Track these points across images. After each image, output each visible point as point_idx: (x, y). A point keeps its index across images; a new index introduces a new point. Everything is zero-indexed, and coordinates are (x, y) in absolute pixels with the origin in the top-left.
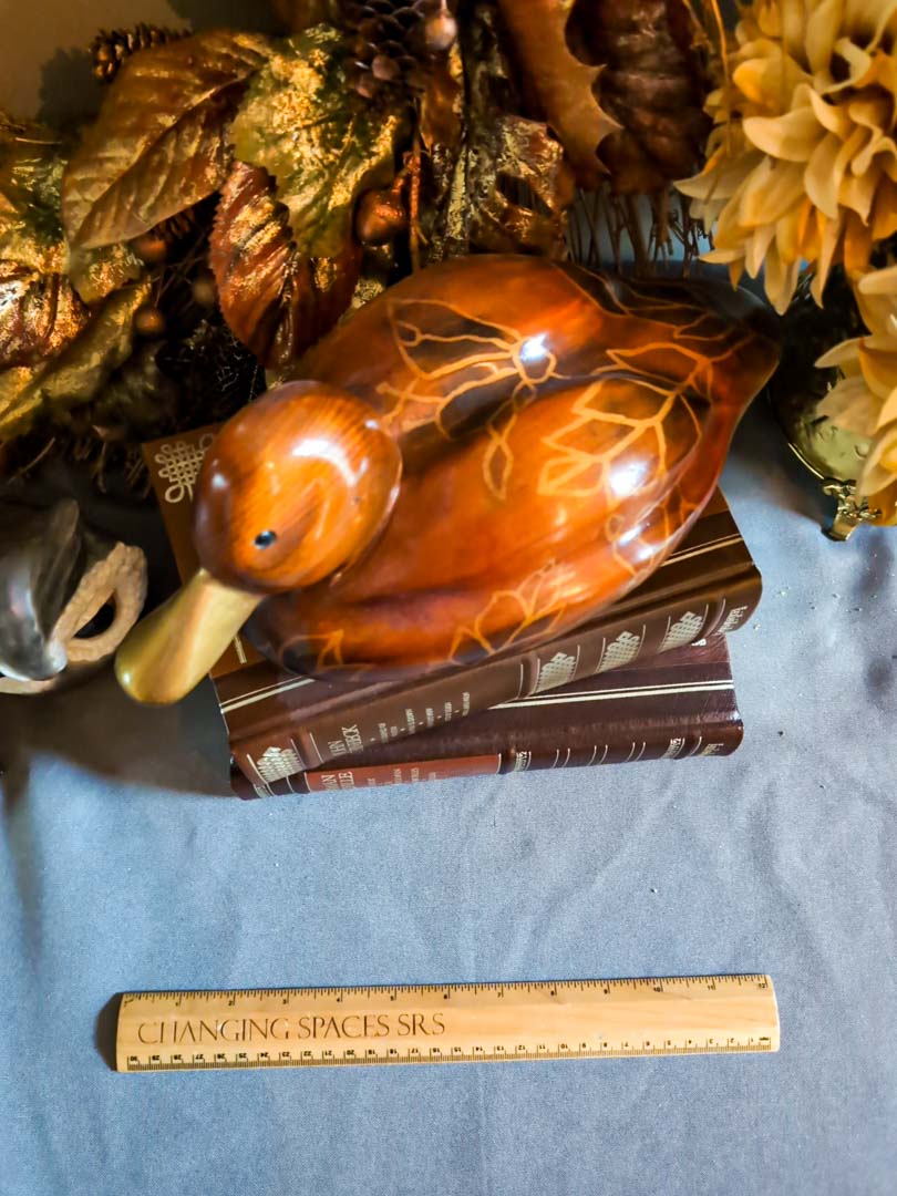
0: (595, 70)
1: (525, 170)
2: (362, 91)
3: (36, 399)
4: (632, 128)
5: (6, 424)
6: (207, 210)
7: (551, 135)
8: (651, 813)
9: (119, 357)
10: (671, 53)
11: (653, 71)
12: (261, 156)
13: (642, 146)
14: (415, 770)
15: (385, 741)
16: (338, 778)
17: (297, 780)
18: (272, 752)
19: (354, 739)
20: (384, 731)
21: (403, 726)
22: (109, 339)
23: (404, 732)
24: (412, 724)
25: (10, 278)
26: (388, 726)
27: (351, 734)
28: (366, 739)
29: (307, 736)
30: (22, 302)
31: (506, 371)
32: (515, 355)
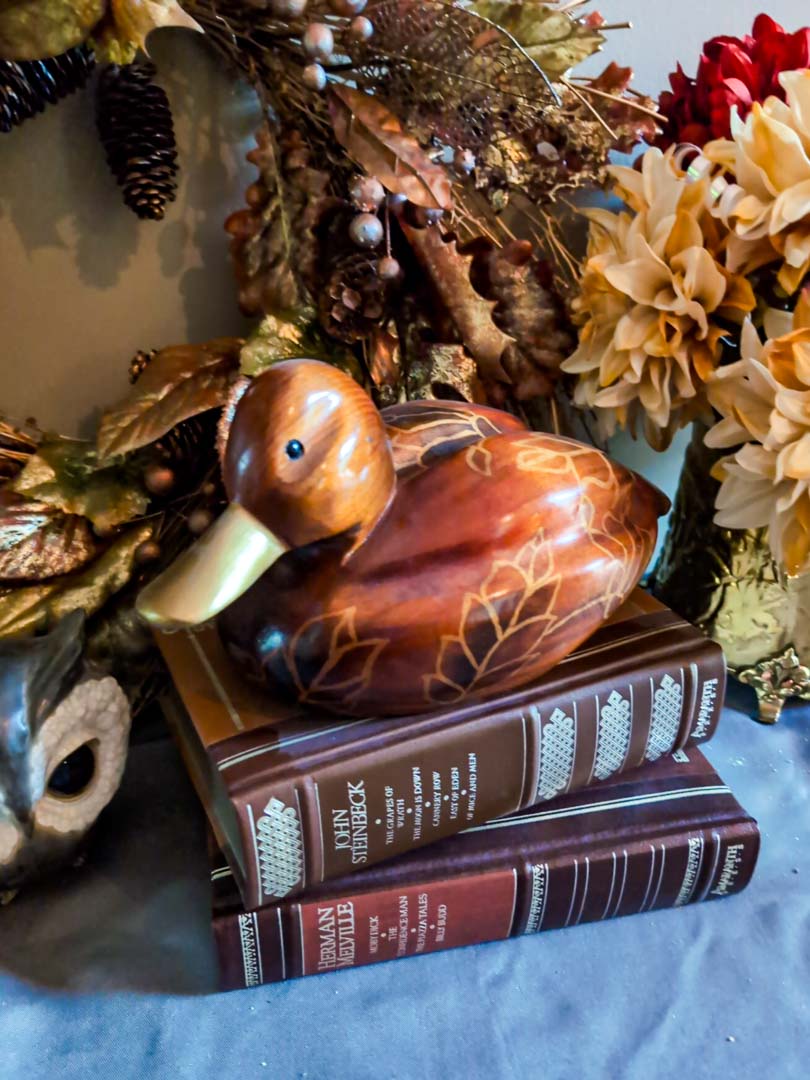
0: (490, 305)
1: (450, 379)
2: (336, 317)
3: (40, 614)
4: (521, 347)
5: (6, 635)
6: (216, 412)
7: (468, 353)
9: (118, 583)
10: (539, 294)
11: (530, 307)
12: (257, 372)
13: (531, 359)
14: (423, 899)
15: (390, 837)
16: (336, 916)
17: (290, 920)
18: (274, 807)
19: (360, 812)
20: (390, 803)
21: (410, 803)
22: (112, 570)
23: (410, 818)
24: (419, 799)
25: (38, 513)
26: (395, 797)
27: (357, 798)
28: (371, 818)
29: (312, 790)
30: (44, 530)
31: (467, 433)
32: (473, 421)
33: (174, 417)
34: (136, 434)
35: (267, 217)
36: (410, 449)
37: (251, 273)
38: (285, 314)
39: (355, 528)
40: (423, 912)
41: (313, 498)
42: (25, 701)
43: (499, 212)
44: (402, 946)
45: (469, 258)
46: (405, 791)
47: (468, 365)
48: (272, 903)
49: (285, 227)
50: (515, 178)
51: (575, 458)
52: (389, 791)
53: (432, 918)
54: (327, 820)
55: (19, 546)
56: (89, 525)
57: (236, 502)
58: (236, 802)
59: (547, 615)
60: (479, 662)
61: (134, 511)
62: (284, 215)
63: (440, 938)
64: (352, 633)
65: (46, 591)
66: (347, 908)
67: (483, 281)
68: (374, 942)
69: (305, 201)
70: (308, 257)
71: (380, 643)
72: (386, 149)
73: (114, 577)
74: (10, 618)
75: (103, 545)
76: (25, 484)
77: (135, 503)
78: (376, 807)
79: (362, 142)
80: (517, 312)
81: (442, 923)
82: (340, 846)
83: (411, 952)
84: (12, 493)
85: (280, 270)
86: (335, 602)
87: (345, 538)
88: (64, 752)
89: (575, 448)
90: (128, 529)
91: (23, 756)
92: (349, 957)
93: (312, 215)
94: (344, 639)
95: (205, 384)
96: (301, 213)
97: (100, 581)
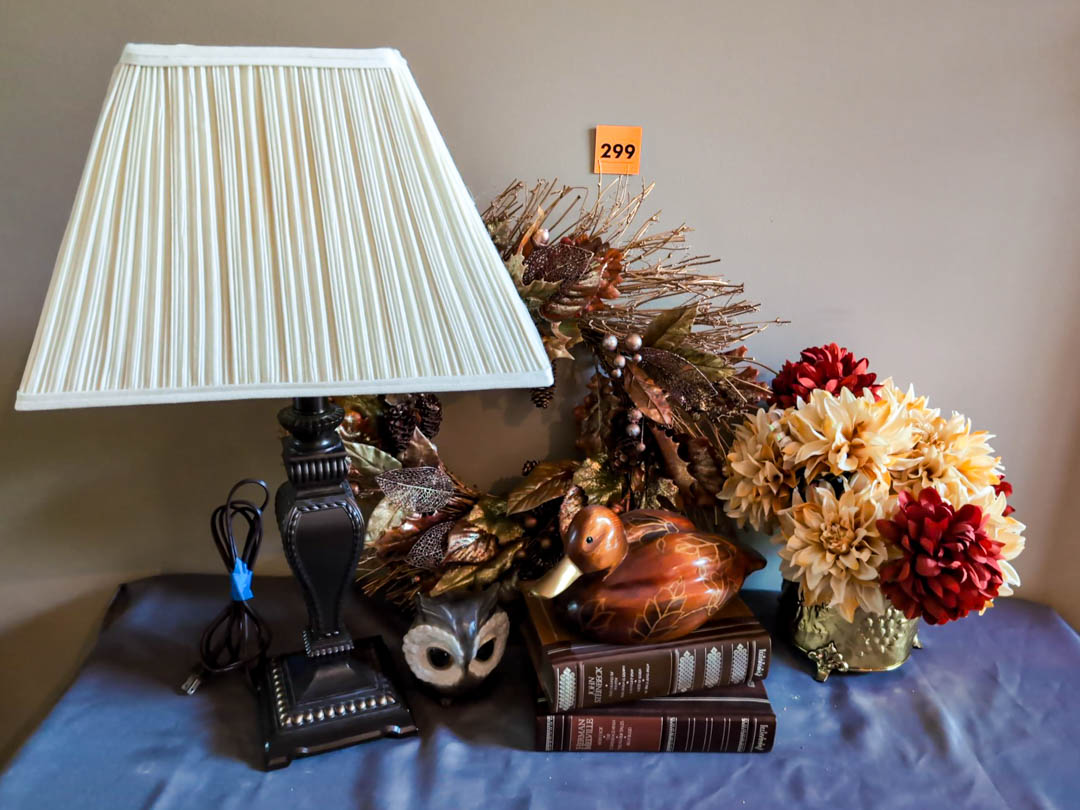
0: (687, 464)
1: (666, 494)
2: (617, 465)
3: (472, 579)
4: (701, 483)
6: (561, 500)
7: (675, 483)
8: (738, 773)
9: (506, 567)
10: (710, 460)
11: (706, 466)
12: (580, 484)
13: (705, 489)
14: (622, 723)
15: (611, 693)
16: (586, 723)
17: (567, 722)
18: (567, 671)
19: (599, 680)
20: (612, 679)
21: (620, 680)
22: (504, 561)
23: (620, 687)
24: (624, 680)
25: (476, 533)
26: (614, 676)
27: (599, 674)
28: (604, 683)
29: (582, 667)
30: (478, 541)
31: (662, 529)
32: (665, 525)
33: (543, 498)
34: (524, 505)
35: (592, 411)
36: (638, 533)
37: (582, 433)
38: (594, 458)
39: (609, 568)
40: (622, 729)
41: (594, 558)
42: (476, 618)
43: (695, 421)
44: (612, 745)
45: (678, 444)
46: (618, 674)
47: (675, 489)
48: (561, 712)
49: (600, 418)
50: (703, 407)
51: (700, 549)
52: (612, 673)
53: (625, 733)
54: (587, 681)
55: (467, 547)
56: (496, 539)
57: (566, 556)
58: (554, 666)
59: (681, 611)
60: (652, 626)
61: (517, 535)
62: (600, 412)
63: (628, 744)
64: (603, 608)
65: (474, 568)
66: (591, 721)
67: (685, 453)
68: (600, 739)
69: (609, 408)
70: (608, 432)
71: (613, 613)
72: (646, 394)
73: (505, 565)
74: (459, 579)
75: (501, 549)
76: (472, 517)
77: (518, 532)
78: (606, 679)
79: (635, 389)
80: (700, 467)
81: (629, 736)
82: (591, 693)
83: (615, 750)
84: (466, 521)
85: (595, 435)
86: (599, 595)
87: (605, 571)
88: (485, 641)
89: (703, 543)
90: (512, 544)
91: (473, 639)
92: (589, 745)
93: (611, 414)
94: (600, 609)
95: (557, 484)
96: (607, 413)
97: (498, 566)
